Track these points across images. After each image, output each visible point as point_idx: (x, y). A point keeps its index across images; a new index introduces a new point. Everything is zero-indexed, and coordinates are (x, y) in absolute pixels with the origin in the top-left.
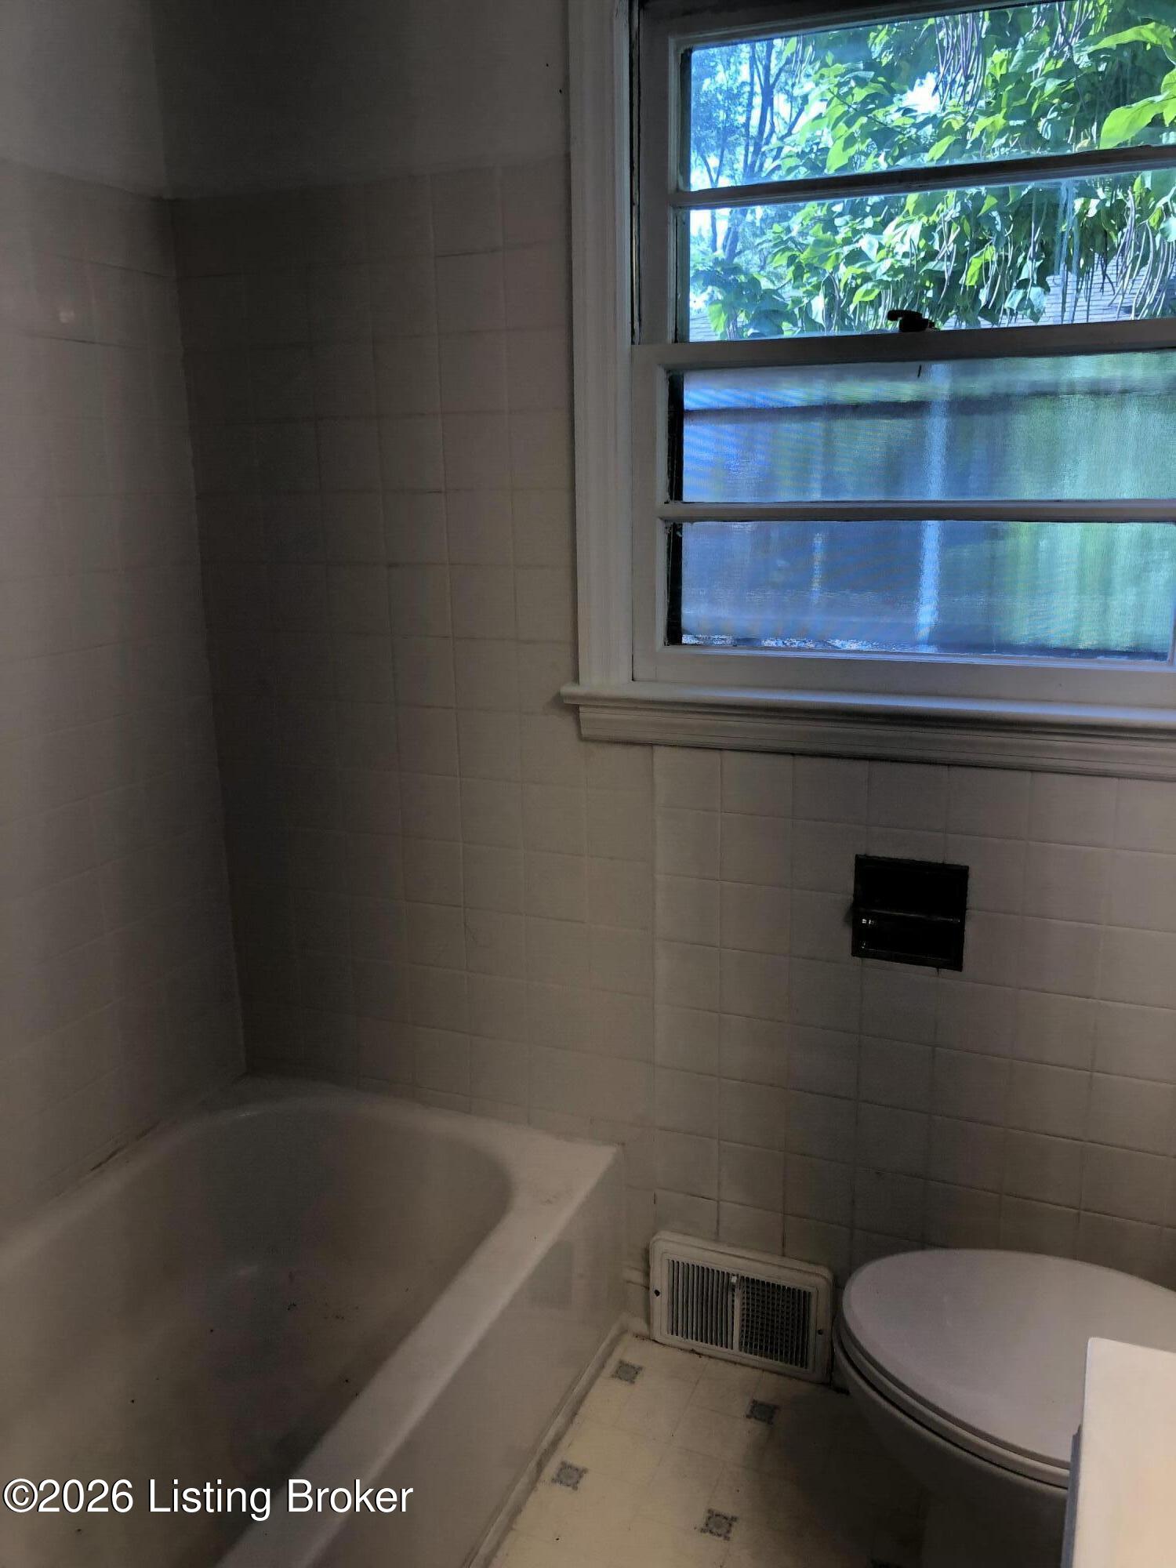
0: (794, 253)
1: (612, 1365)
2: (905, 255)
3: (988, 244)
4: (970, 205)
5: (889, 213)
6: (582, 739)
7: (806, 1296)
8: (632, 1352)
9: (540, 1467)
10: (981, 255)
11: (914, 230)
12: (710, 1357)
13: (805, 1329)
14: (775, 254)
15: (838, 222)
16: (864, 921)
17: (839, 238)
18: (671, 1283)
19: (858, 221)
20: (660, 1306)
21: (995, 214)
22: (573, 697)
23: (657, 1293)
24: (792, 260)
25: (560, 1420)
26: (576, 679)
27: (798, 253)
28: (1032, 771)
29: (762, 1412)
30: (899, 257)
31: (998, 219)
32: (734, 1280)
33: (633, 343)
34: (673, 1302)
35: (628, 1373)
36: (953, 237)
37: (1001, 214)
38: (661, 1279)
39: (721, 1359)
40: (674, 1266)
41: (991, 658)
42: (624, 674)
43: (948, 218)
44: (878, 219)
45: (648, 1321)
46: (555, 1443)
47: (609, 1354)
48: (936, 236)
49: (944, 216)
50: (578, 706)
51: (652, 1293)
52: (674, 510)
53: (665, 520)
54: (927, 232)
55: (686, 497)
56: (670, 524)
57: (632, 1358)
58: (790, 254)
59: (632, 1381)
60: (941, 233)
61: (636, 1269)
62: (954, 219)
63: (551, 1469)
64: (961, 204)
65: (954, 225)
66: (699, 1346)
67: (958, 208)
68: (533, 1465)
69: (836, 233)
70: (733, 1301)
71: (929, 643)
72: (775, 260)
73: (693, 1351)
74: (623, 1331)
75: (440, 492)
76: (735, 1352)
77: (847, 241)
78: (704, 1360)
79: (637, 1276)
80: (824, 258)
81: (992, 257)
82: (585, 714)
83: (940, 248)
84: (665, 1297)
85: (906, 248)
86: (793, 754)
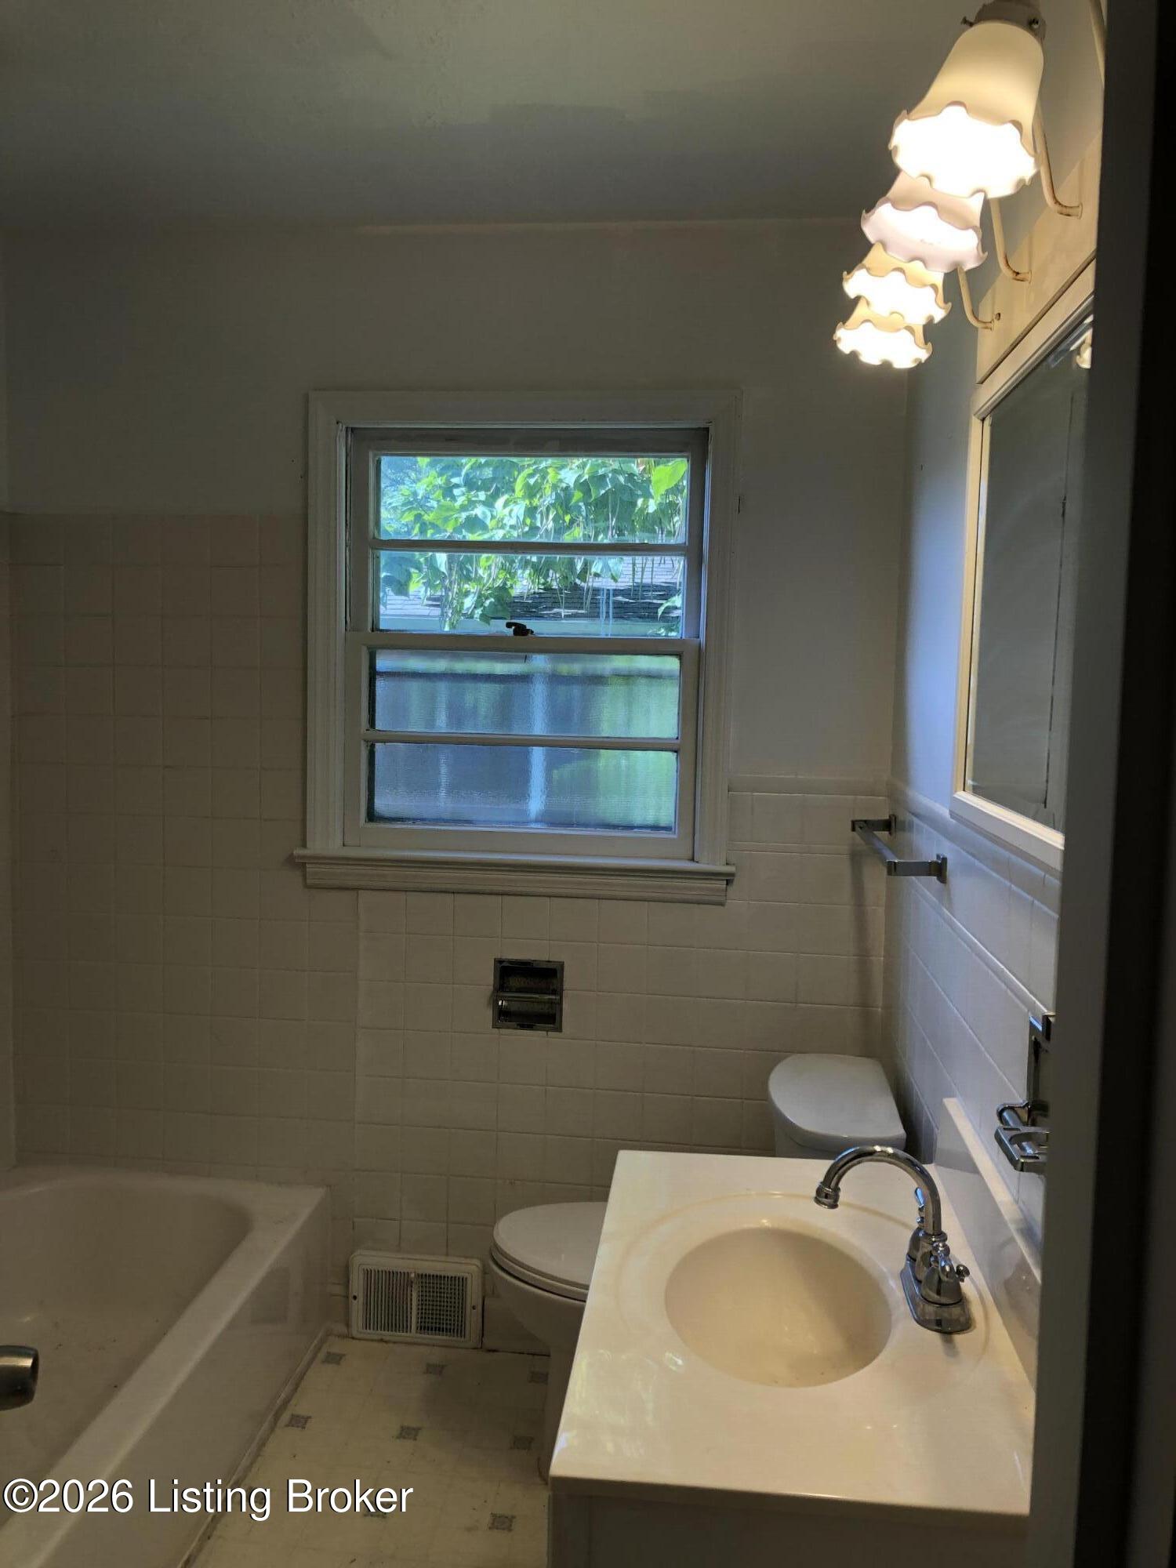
0: (419, 512)
1: (321, 1355)
2: (512, 527)
3: (575, 524)
4: (562, 495)
5: (497, 490)
6: (307, 887)
7: (463, 1280)
8: (336, 1346)
9: (277, 1417)
10: (570, 534)
11: (519, 509)
12: (395, 1343)
13: (463, 1308)
14: (404, 512)
15: (456, 492)
16: (500, 1003)
17: (457, 504)
18: (366, 1286)
19: (472, 493)
20: (357, 1307)
21: (581, 504)
22: (304, 857)
23: (355, 1298)
24: (418, 517)
25: (288, 1388)
26: (304, 845)
27: (423, 513)
28: (599, 899)
29: (435, 1369)
30: (508, 528)
31: (583, 507)
32: (413, 1275)
33: (346, 629)
34: (367, 1304)
35: (334, 1359)
36: (551, 517)
37: (586, 505)
38: (357, 1285)
39: (401, 1343)
40: (368, 1274)
41: (573, 830)
42: (339, 842)
43: (546, 503)
44: (489, 493)
45: (348, 1325)
46: (286, 1403)
47: (319, 1349)
48: (538, 516)
49: (544, 502)
50: (305, 863)
51: (351, 1298)
52: (371, 735)
53: (366, 741)
54: (531, 511)
55: (378, 727)
56: (370, 744)
57: (335, 1349)
58: (416, 512)
59: (338, 1363)
60: (541, 513)
61: (339, 1284)
62: (551, 504)
63: (286, 1417)
64: (556, 494)
65: (552, 509)
66: (387, 1334)
67: (554, 497)
68: (270, 1417)
69: (456, 501)
70: (411, 1295)
71: (536, 821)
72: (404, 517)
73: (382, 1340)
74: (328, 1334)
75: (207, 718)
76: (413, 1334)
77: (463, 508)
78: (391, 1345)
79: (338, 1290)
80: (446, 520)
81: (579, 535)
82: (310, 869)
83: (541, 525)
84: (361, 1299)
85: (513, 522)
86: (453, 893)
